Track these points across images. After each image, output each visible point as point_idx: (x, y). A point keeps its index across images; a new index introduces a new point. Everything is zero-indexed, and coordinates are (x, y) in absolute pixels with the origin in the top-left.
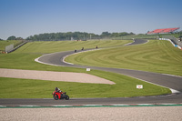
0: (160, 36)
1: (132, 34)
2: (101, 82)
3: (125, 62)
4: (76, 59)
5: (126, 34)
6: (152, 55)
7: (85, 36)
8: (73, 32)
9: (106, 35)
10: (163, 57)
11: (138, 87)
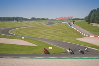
0: (63, 21)
1: (47, 19)
2: (29, 45)
3: (43, 34)
4: (16, 32)
5: (44, 19)
6: (58, 31)
7: (22, 19)
8: (15, 17)
9: (33, 19)
10: (64, 32)
11: (49, 48)
